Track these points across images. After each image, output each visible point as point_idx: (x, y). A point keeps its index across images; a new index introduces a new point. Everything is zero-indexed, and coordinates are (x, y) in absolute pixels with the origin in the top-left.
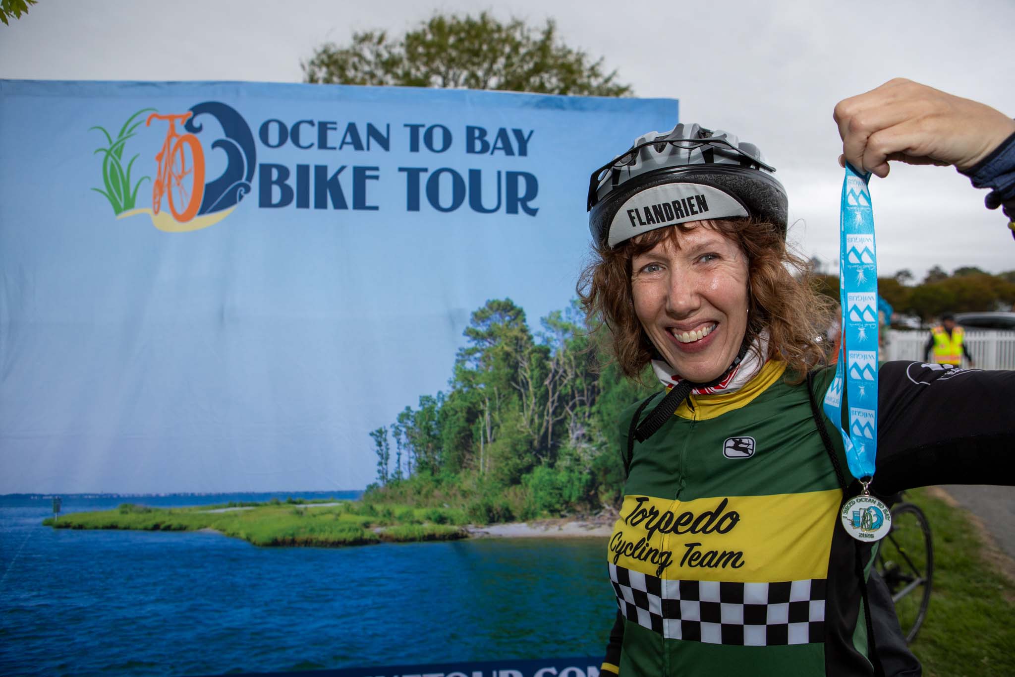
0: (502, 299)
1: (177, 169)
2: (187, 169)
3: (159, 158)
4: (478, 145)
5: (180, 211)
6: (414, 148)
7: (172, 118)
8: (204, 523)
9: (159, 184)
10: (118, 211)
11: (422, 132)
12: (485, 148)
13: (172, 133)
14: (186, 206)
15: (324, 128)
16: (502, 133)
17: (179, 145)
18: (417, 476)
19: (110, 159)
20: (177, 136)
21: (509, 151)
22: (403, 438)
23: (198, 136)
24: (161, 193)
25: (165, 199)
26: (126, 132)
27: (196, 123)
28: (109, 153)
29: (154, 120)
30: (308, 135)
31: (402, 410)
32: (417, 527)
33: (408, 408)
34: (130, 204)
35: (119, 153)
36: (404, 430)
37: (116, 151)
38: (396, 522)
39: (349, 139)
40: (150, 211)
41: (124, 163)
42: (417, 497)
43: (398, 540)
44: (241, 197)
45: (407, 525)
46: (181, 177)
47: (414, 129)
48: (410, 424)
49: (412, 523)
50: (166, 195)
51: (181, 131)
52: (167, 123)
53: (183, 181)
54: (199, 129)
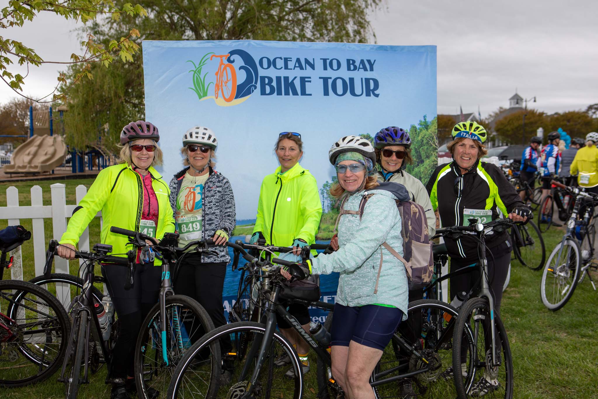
0: (365, 134)
1: (224, 79)
2: (229, 79)
3: (217, 74)
4: (352, 67)
5: (227, 97)
6: (325, 68)
7: (221, 57)
8: (241, 232)
9: (217, 85)
10: (200, 97)
11: (328, 61)
12: (355, 68)
13: (222, 63)
14: (230, 94)
15: (286, 60)
16: (362, 62)
17: (225, 68)
18: (331, 212)
19: (196, 74)
20: (224, 64)
21: (366, 70)
22: (325, 194)
23: (232, 64)
24: (218, 89)
25: (220, 92)
26: (202, 63)
27: (232, 59)
28: (195, 72)
29: (214, 57)
30: (280, 63)
31: (325, 183)
32: (331, 233)
33: (327, 182)
34: (205, 95)
35: (199, 72)
36: (325, 191)
37: (198, 71)
38: (322, 231)
39: (297, 65)
40: (214, 97)
41: (202, 77)
42: (331, 221)
43: (323, 239)
44: (253, 91)
45: (327, 233)
46: (226, 82)
47: (325, 60)
48: (328, 189)
49: (329, 232)
50: (220, 90)
51: (226, 62)
52: (219, 59)
53: (228, 84)
54: (233, 61)
